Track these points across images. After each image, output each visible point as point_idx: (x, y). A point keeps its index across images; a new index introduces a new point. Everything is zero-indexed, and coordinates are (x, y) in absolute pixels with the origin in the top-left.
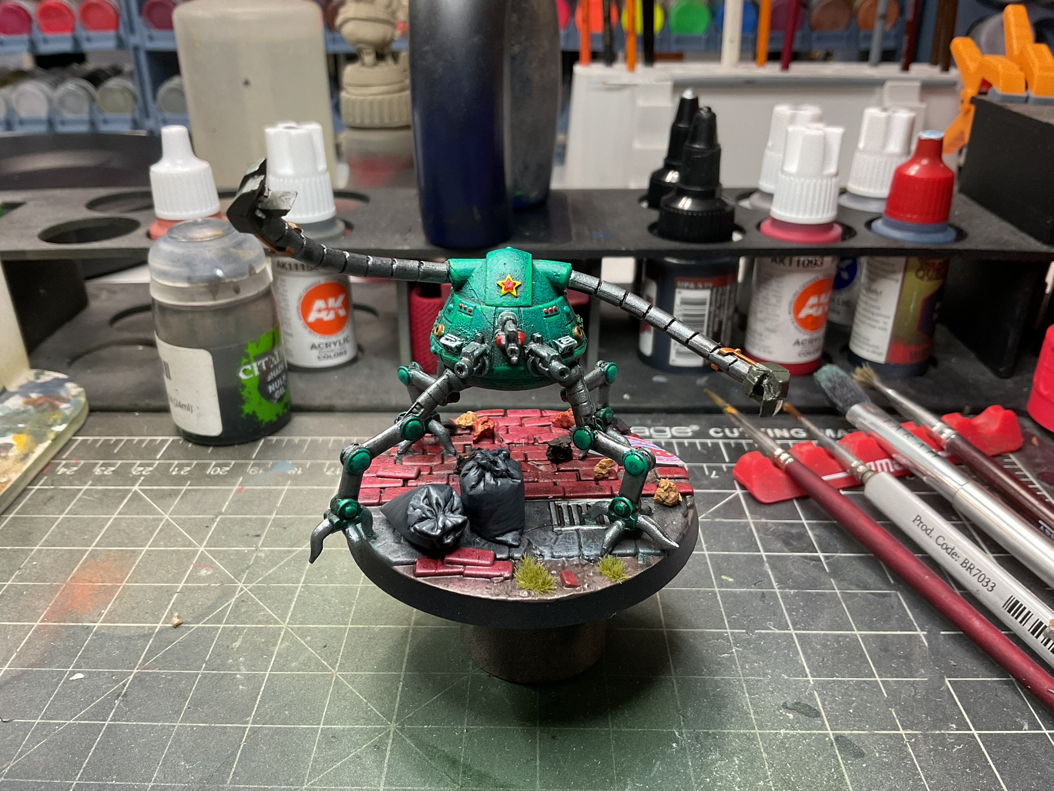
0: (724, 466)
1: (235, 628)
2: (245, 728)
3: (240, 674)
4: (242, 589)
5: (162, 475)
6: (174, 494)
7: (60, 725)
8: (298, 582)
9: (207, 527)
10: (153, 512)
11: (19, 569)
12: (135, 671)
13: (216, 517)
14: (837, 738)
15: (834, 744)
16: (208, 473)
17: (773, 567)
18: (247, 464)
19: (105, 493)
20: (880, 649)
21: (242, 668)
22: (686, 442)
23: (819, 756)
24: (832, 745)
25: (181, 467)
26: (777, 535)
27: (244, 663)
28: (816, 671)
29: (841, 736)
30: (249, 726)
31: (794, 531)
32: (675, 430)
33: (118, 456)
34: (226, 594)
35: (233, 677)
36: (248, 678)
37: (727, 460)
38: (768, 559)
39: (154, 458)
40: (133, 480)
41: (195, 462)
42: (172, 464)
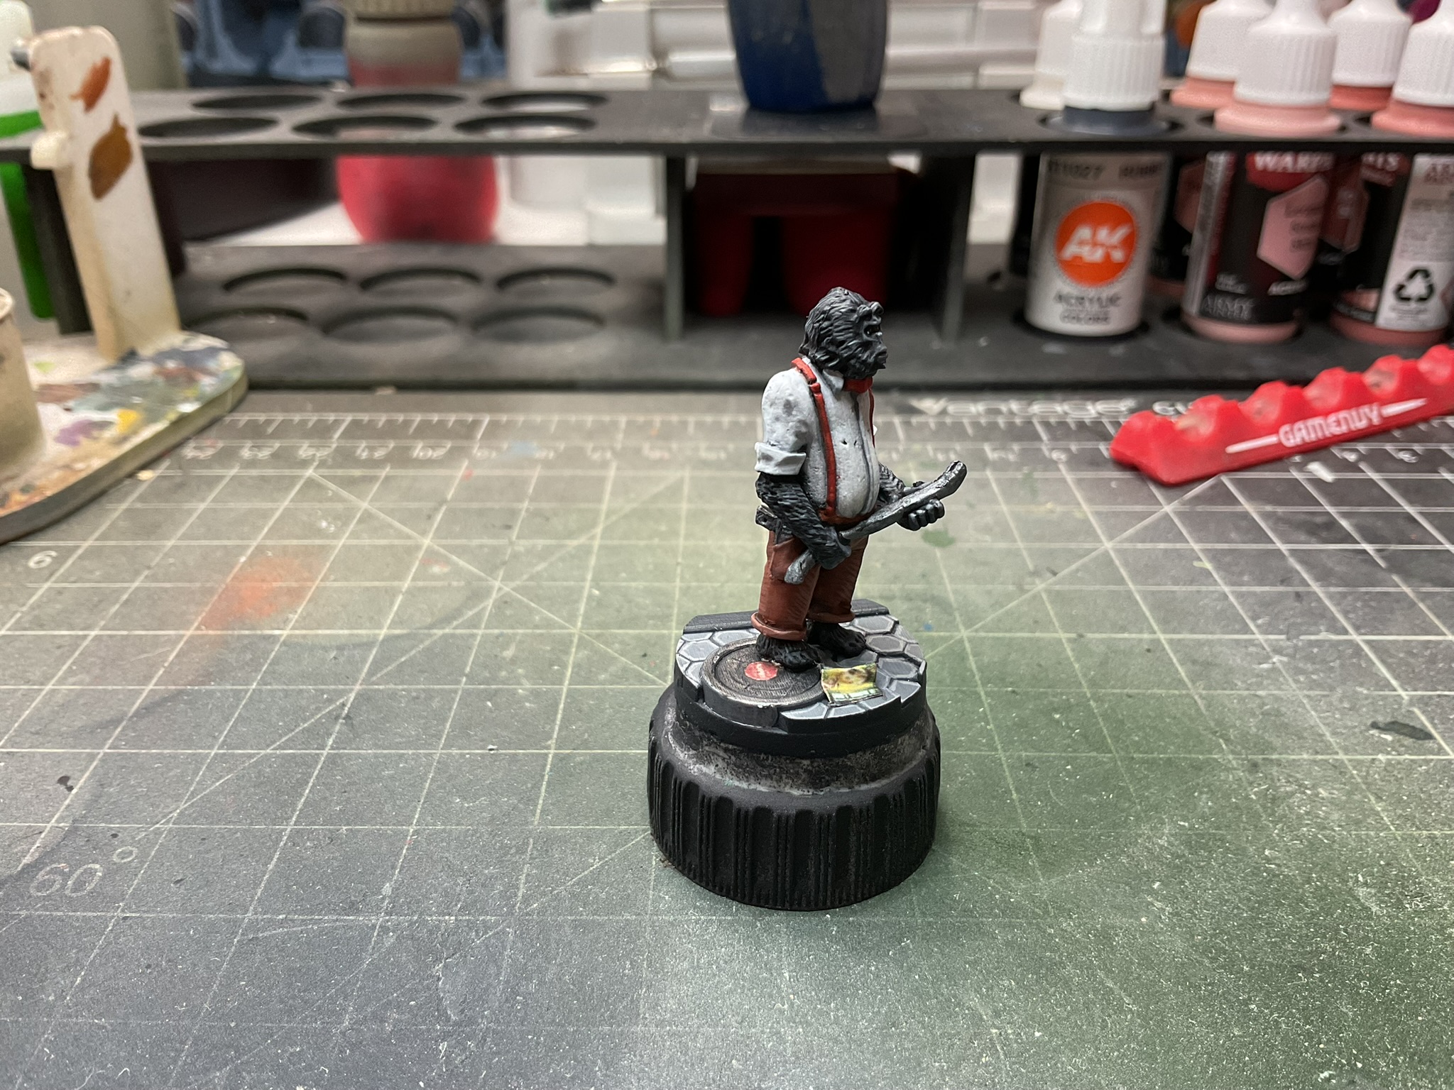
1: (501, 635)
2: (547, 754)
3: (523, 689)
4: (500, 589)
5: (345, 457)
6: (372, 479)
7: (250, 756)
8: (582, 579)
9: (428, 517)
10: (345, 500)
11: (149, 568)
12: (357, 687)
13: (441, 506)
16: (415, 454)
17: (1302, 562)
18: (473, 448)
19: (263, 479)
21: (524, 681)
22: (1122, 421)
25: (372, 449)
26: (1297, 526)
27: (525, 676)
28: (1412, 684)
30: (552, 751)
31: (1319, 520)
32: (1100, 406)
33: (275, 435)
34: (477, 594)
35: (514, 693)
36: (536, 694)
38: (1293, 552)
39: (331, 438)
40: (304, 463)
41: (392, 444)
42: (358, 447)
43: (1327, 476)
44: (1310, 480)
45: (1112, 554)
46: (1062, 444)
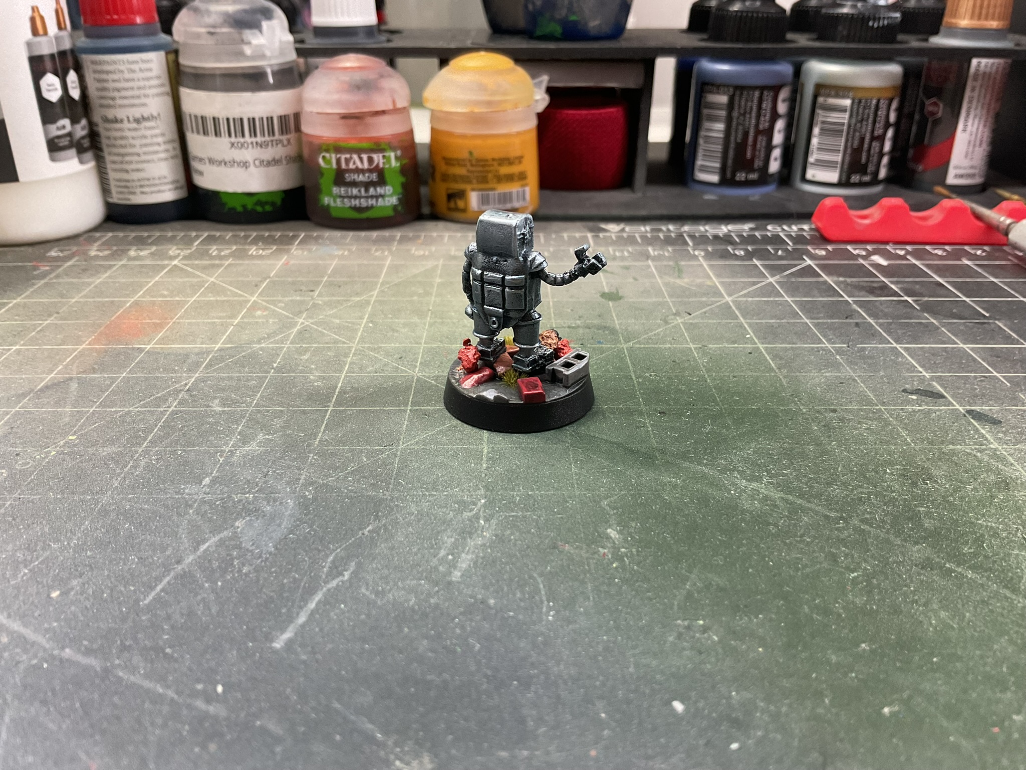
0: (789, 248)
1: (301, 347)
2: (327, 411)
3: (314, 376)
4: (302, 323)
5: (202, 254)
6: (219, 266)
8: (361, 318)
9: (256, 286)
10: (199, 276)
11: (58, 313)
12: (197, 375)
13: (265, 280)
14: (969, 412)
15: (967, 415)
16: (250, 253)
17: (860, 307)
18: (291, 249)
19: (142, 266)
20: (991, 356)
21: (315, 372)
22: (745, 234)
23: (954, 423)
24: (965, 416)
25: (220, 250)
26: (860, 288)
27: (316, 369)
28: (932, 370)
29: (972, 411)
30: (331, 409)
31: (875, 285)
32: (730, 227)
33: (152, 244)
34: (286, 325)
35: (307, 378)
36: (322, 378)
37: (790, 243)
38: (855, 302)
39: (192, 244)
40: (172, 258)
41: (234, 248)
42: (210, 249)
43: (884, 262)
44: (871, 265)
45: (731, 304)
46: (701, 247)
